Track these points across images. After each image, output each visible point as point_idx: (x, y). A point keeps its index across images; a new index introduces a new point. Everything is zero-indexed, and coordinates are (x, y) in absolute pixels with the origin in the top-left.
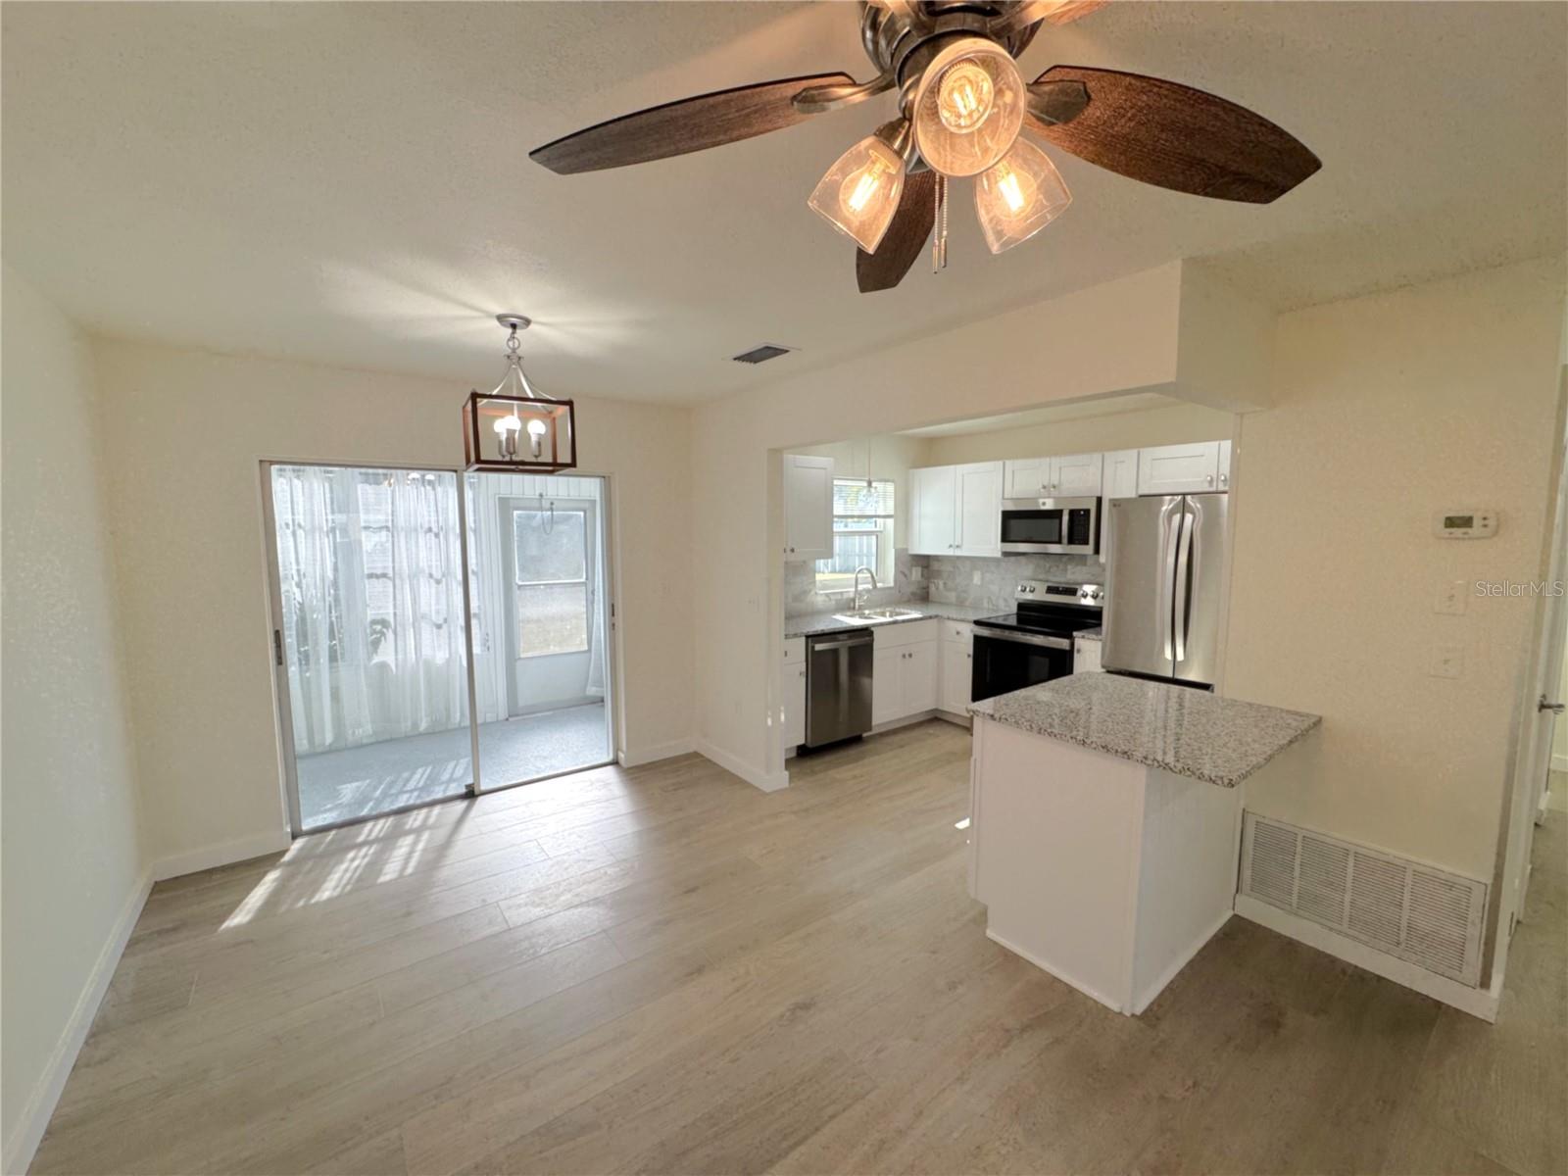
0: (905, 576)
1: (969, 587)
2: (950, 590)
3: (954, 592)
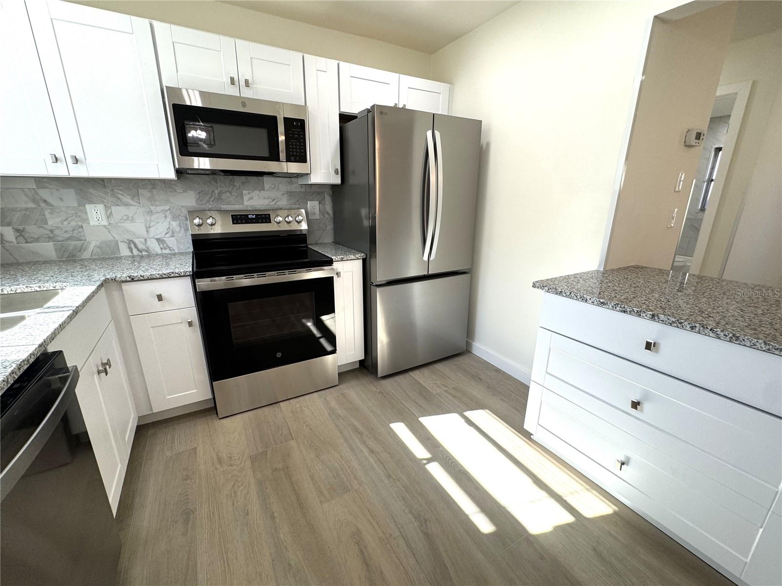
1: (83, 230)
2: (37, 240)
3: (48, 242)
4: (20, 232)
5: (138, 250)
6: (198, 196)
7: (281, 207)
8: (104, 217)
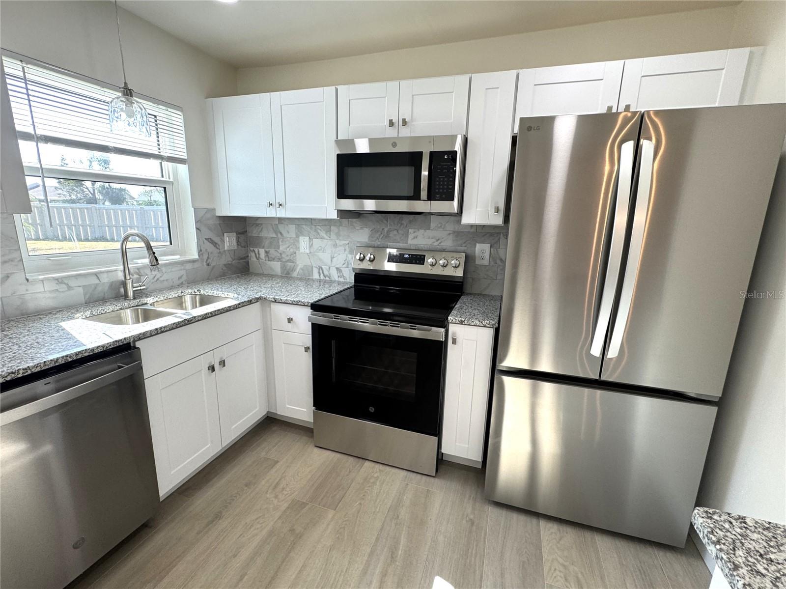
0: (215, 244)
1: (296, 256)
2: (273, 259)
3: (278, 261)
4: (267, 252)
5: (324, 275)
6: (370, 233)
7: (445, 247)
8: (308, 246)
